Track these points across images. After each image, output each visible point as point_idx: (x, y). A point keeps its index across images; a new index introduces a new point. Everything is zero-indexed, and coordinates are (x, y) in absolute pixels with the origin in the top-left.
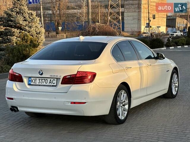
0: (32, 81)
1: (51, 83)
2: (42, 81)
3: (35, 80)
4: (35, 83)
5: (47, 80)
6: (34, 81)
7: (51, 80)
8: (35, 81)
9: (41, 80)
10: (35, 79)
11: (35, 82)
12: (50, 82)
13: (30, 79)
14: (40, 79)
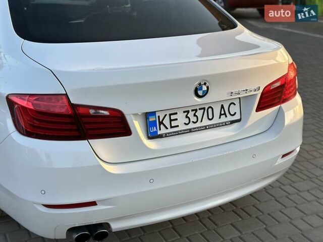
0: (161, 123)
1: (225, 114)
2: (195, 115)
3: (173, 117)
4: (172, 127)
5: (210, 110)
6: (166, 122)
7: (222, 107)
8: (171, 120)
9: (191, 115)
10: (170, 115)
11: (173, 123)
12: (221, 114)
13: (152, 119)
14: (188, 112)
